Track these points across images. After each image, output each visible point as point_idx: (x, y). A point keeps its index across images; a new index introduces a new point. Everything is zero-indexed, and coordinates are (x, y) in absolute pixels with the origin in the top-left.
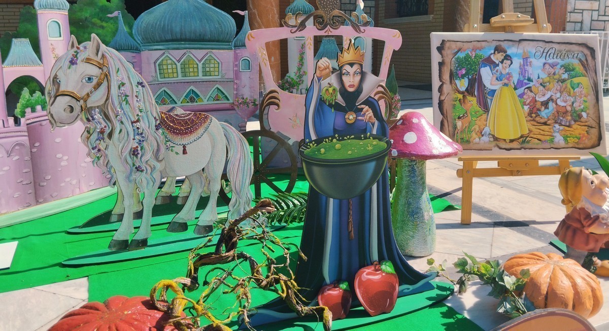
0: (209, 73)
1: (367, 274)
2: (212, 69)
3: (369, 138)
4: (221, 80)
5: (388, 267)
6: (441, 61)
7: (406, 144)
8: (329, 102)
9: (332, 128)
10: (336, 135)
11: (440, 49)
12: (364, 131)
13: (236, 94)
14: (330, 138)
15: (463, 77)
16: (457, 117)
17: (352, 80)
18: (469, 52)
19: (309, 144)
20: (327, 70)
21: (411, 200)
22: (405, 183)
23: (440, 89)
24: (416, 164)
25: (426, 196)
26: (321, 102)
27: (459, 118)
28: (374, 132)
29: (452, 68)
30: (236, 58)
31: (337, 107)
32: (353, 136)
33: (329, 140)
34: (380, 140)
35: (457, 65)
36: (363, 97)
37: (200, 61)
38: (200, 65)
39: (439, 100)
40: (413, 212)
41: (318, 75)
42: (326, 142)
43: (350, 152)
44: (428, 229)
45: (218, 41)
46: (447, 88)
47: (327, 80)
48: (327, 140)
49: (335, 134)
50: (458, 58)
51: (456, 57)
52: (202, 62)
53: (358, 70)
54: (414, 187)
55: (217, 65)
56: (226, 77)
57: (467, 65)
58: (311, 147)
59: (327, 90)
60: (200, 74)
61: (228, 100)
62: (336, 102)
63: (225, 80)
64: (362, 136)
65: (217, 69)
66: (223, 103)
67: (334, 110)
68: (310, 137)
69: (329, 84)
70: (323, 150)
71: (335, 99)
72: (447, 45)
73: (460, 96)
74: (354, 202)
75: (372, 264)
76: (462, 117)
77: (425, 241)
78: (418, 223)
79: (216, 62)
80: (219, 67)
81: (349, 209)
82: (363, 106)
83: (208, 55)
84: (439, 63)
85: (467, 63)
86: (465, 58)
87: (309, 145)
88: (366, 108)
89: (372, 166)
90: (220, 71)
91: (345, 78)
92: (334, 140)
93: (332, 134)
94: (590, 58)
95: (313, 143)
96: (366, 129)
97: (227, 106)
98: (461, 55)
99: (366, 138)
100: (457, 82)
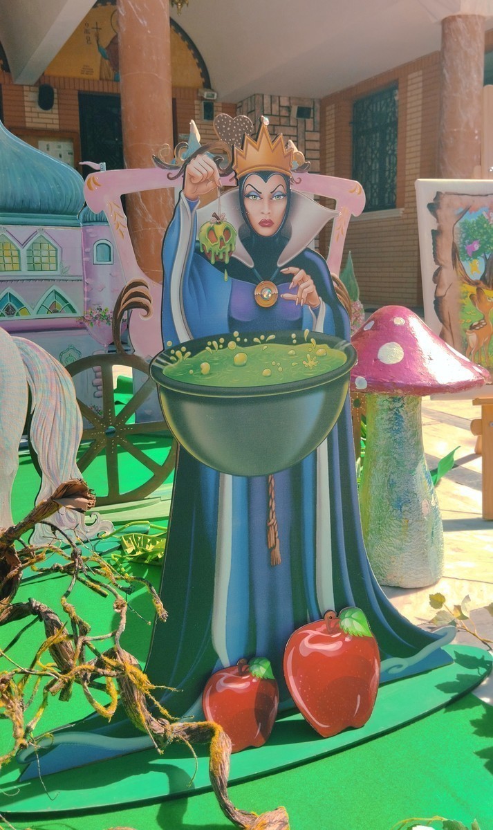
0: (38, 267)
1: (312, 641)
2: (44, 260)
3: (309, 341)
4: (60, 278)
5: (355, 624)
6: (435, 228)
7: (384, 365)
8: (217, 257)
9: (226, 316)
10: (236, 334)
11: (433, 208)
12: (298, 325)
13: (88, 302)
14: (222, 340)
15: (475, 255)
16: (467, 327)
17: (266, 210)
18: (484, 214)
19: (172, 352)
20: (210, 184)
21: (394, 477)
22: (382, 443)
23: (437, 277)
24: (402, 407)
25: (423, 468)
26: (198, 255)
27: (472, 327)
28: (320, 328)
29: (456, 240)
30: (87, 241)
31: (234, 268)
32: (272, 337)
33: (219, 344)
34: (332, 345)
35: (464, 236)
36: (291, 250)
37: (23, 245)
38: (24, 252)
39: (435, 297)
40: (399, 499)
41: (190, 195)
42: (212, 347)
43: (266, 372)
44: (430, 533)
45: (54, 212)
46: (448, 274)
47: (211, 208)
48: (215, 343)
49: (232, 331)
50: (465, 223)
51: (462, 220)
52: (27, 247)
53: (280, 188)
54: (400, 451)
55: (52, 253)
56: (70, 273)
57: (482, 235)
58: (177, 358)
59: (211, 230)
60: (24, 267)
61: (74, 311)
62: (232, 259)
63: (67, 278)
64: (293, 336)
65: (53, 260)
66: (65, 317)
67: (229, 275)
68: (174, 336)
69: (215, 215)
70: (205, 367)
71: (230, 252)
72: (445, 200)
73: (473, 289)
74: (280, 484)
75: (321, 617)
76: (476, 326)
77: (424, 558)
78: (410, 521)
79: (51, 248)
80: (56, 257)
81: (269, 497)
82: (292, 269)
83: (38, 235)
84: (433, 230)
85: (481, 231)
86: (477, 223)
87: (174, 355)
88: (300, 274)
89: (315, 402)
90: (59, 263)
91: (250, 205)
92: (232, 344)
93: (226, 330)
95: (184, 349)
96: (300, 321)
97: (73, 322)
98: (471, 218)
99: (301, 341)
100: (467, 265)
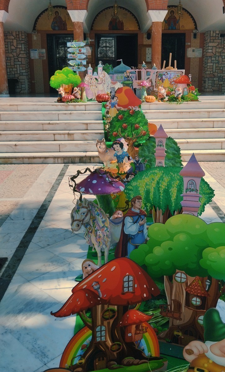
94: (182, 74)
